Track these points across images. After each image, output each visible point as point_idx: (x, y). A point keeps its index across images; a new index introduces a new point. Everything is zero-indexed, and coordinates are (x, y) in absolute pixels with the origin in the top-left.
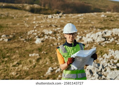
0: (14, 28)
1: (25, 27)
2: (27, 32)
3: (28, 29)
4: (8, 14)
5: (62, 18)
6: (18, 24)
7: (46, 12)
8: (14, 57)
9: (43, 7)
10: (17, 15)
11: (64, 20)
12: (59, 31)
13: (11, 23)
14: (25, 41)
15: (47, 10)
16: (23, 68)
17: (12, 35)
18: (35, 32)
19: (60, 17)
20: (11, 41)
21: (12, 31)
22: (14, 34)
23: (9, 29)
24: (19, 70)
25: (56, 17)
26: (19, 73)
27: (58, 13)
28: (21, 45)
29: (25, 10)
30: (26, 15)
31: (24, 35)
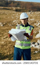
0: (6, 19)
1: (12, 19)
2: (12, 21)
3: (14, 19)
4: (4, 12)
5: (31, 14)
6: (9, 17)
7: (23, 11)
8: (5, 34)
9: (22, 9)
10: (8, 13)
11: (33, 15)
12: (29, 21)
13: (5, 17)
14: (11, 26)
15: (24, 10)
16: (9, 39)
17: (5, 23)
18: (16, 21)
19: (31, 13)
20: (4, 26)
21: (5, 21)
22: (6, 22)
23: (4, 20)
24: (6, 41)
25: (28, 13)
26: (6, 42)
27: (30, 11)
28: (9, 28)
29: (13, 10)
30: (13, 13)
31: (11, 23)
